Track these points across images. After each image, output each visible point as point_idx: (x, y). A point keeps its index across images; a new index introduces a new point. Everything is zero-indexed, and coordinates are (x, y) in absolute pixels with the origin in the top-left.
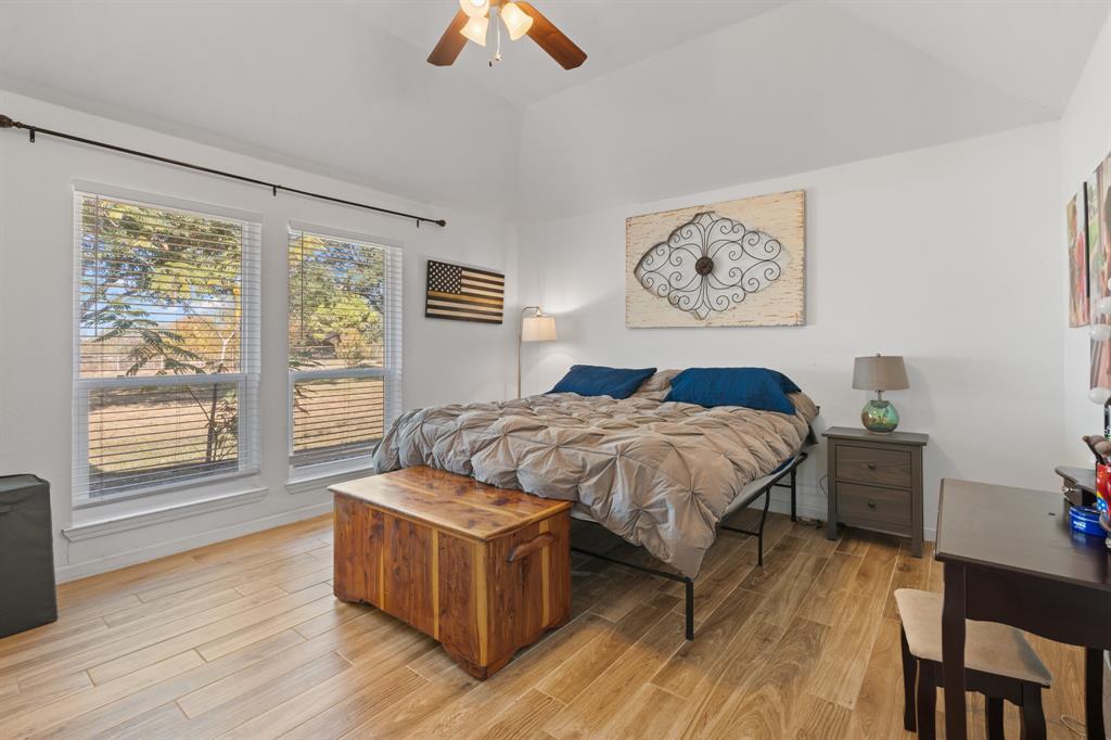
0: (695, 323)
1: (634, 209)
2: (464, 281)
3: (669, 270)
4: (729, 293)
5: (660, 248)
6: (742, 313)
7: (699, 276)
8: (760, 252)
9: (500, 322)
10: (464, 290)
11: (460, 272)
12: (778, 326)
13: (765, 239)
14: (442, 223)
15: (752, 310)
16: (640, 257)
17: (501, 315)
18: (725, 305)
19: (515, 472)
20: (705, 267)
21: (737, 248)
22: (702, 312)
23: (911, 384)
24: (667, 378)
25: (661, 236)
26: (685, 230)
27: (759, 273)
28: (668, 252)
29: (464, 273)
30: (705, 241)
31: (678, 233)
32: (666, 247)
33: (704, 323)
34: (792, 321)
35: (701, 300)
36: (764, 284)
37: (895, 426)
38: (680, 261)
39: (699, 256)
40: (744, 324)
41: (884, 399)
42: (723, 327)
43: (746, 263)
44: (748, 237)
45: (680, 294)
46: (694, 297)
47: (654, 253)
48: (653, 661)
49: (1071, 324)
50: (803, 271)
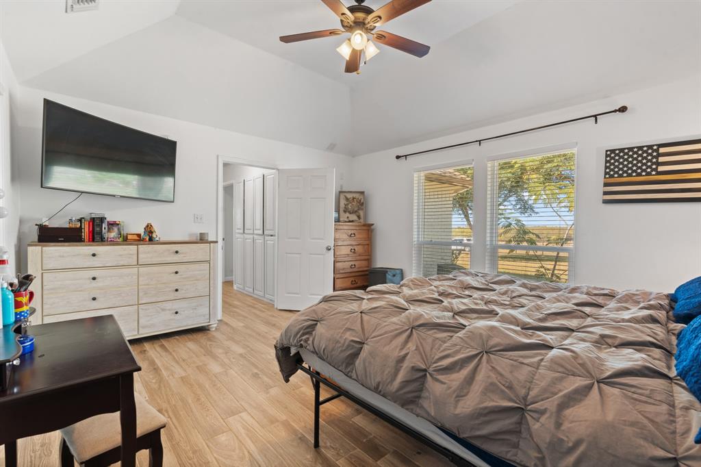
2: (664, 159)
10: (664, 168)
11: (656, 150)
29: (662, 150)
48: (303, 424)
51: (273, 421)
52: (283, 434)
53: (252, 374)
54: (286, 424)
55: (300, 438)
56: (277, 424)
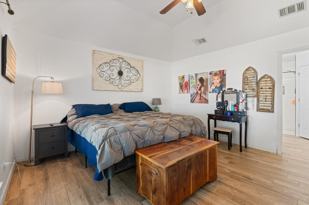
0: (117, 89)
2: (12, 54)
3: (109, 72)
4: (127, 82)
5: (106, 64)
6: (130, 88)
7: (119, 76)
8: (134, 72)
10: (12, 60)
13: (135, 70)
15: (132, 87)
16: (99, 65)
17: (15, 78)
18: (126, 85)
19: (180, 133)
20: (120, 73)
21: (129, 70)
22: (120, 87)
25: (107, 60)
26: (115, 61)
28: (109, 66)
29: (12, 49)
30: (121, 66)
31: (113, 61)
32: (108, 64)
33: (120, 90)
35: (119, 83)
36: (135, 81)
38: (113, 70)
39: (119, 70)
40: (131, 91)
42: (125, 91)
43: (131, 75)
44: (131, 68)
45: (113, 80)
47: (104, 65)
49: (180, 93)
50: (142, 79)
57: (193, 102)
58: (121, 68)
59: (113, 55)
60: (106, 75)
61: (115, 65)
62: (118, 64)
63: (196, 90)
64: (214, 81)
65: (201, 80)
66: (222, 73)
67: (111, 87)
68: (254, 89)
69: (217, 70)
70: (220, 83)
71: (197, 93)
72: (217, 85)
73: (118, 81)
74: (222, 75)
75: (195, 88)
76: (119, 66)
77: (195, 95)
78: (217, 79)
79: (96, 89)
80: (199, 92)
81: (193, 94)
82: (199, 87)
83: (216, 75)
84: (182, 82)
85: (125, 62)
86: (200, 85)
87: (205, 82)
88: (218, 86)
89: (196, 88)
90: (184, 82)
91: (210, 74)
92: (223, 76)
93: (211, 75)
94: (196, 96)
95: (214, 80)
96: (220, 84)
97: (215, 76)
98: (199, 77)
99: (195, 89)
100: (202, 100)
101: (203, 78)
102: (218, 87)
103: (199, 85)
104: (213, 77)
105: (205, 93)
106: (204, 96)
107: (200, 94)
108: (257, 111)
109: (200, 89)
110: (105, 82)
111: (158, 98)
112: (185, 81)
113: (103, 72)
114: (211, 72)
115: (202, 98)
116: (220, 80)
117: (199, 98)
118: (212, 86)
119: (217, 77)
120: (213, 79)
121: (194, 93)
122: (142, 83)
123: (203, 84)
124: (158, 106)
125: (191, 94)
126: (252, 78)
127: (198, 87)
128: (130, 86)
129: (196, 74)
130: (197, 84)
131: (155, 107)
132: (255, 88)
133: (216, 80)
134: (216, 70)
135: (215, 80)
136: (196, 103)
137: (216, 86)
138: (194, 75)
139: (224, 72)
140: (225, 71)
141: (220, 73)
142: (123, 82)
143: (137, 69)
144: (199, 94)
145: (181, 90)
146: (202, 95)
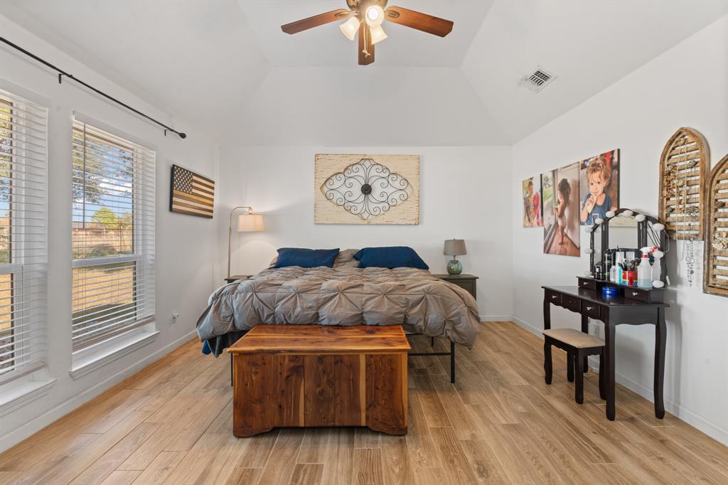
0: (360, 221)
1: (321, 149)
2: (194, 184)
3: (344, 190)
4: (381, 206)
5: (338, 175)
6: (388, 217)
7: (363, 195)
8: (397, 184)
9: (211, 217)
10: (194, 191)
11: (192, 177)
12: (406, 224)
13: (399, 178)
14: (183, 136)
15: (393, 215)
16: (325, 180)
17: (212, 211)
18: (378, 213)
19: (362, 314)
20: (367, 190)
21: (385, 181)
22: (365, 216)
23: (468, 252)
24: (352, 254)
25: (339, 169)
26: (354, 167)
27: (396, 196)
28: (343, 179)
29: (194, 178)
30: (367, 175)
31: (350, 168)
32: (342, 176)
33: (366, 222)
34: (413, 222)
35: (364, 209)
36: (399, 202)
37: (461, 272)
38: (351, 185)
39: (363, 184)
40: (389, 223)
41: (456, 259)
42: (377, 224)
43: (389, 190)
44: (391, 176)
45: (351, 204)
46: (360, 207)
47: (334, 178)
48: (453, 396)
49: (525, 226)
50: (419, 197)
51: (477, 407)
52: (472, 396)
53: (487, 478)
54: (467, 401)
55: (461, 389)
56: (474, 404)
57: (548, 253)
58: (367, 179)
59: (352, 157)
60: (337, 195)
61: (357, 174)
62: (362, 173)
63: (554, 216)
64: (592, 189)
65: (564, 187)
66: (608, 161)
67: (348, 217)
68: (694, 209)
69: (598, 154)
70: (603, 192)
71: (556, 223)
72: (597, 200)
73: (362, 204)
74: (608, 165)
75: (552, 210)
76: (364, 175)
77: (552, 231)
78: (597, 180)
79: (320, 222)
80: (560, 223)
81: (549, 228)
82: (559, 207)
83: (594, 171)
84: (529, 197)
85: (376, 167)
86: (562, 201)
87: (572, 191)
88: (600, 203)
89: (555, 211)
90: (532, 196)
91: (583, 167)
92: (610, 169)
93: (585, 170)
94: (555, 234)
95: (590, 186)
96: (604, 195)
97: (592, 173)
98: (559, 179)
99: (552, 214)
100: (565, 246)
101: (568, 181)
102: (599, 206)
103: (559, 202)
104: (589, 174)
105: (572, 228)
106: (569, 235)
107: (563, 229)
108: (705, 292)
109: (561, 215)
110: (336, 208)
111: (457, 238)
112: (534, 193)
113: (332, 192)
114: (585, 161)
115: (565, 239)
116: (604, 184)
117: (560, 241)
118: (586, 205)
119: (598, 173)
120: (589, 181)
121: (551, 225)
122: (417, 205)
123: (568, 199)
124: (458, 258)
125: (545, 229)
126: (689, 170)
127: (557, 209)
128: (387, 214)
129: (554, 172)
130: (557, 201)
131: (452, 261)
132: (697, 205)
133: (595, 184)
134: (594, 153)
135: (592, 184)
136: (555, 253)
137: (596, 204)
138: (550, 175)
139: (612, 158)
140: (615, 155)
141: (604, 160)
142: (372, 206)
143: (405, 177)
144: (560, 227)
145: (527, 218)
146: (565, 231)
